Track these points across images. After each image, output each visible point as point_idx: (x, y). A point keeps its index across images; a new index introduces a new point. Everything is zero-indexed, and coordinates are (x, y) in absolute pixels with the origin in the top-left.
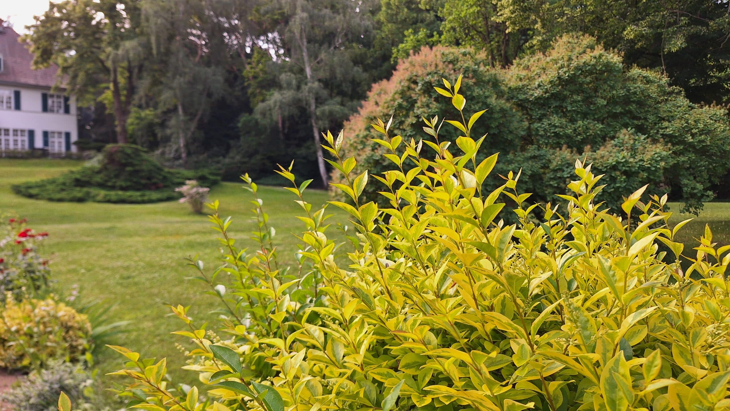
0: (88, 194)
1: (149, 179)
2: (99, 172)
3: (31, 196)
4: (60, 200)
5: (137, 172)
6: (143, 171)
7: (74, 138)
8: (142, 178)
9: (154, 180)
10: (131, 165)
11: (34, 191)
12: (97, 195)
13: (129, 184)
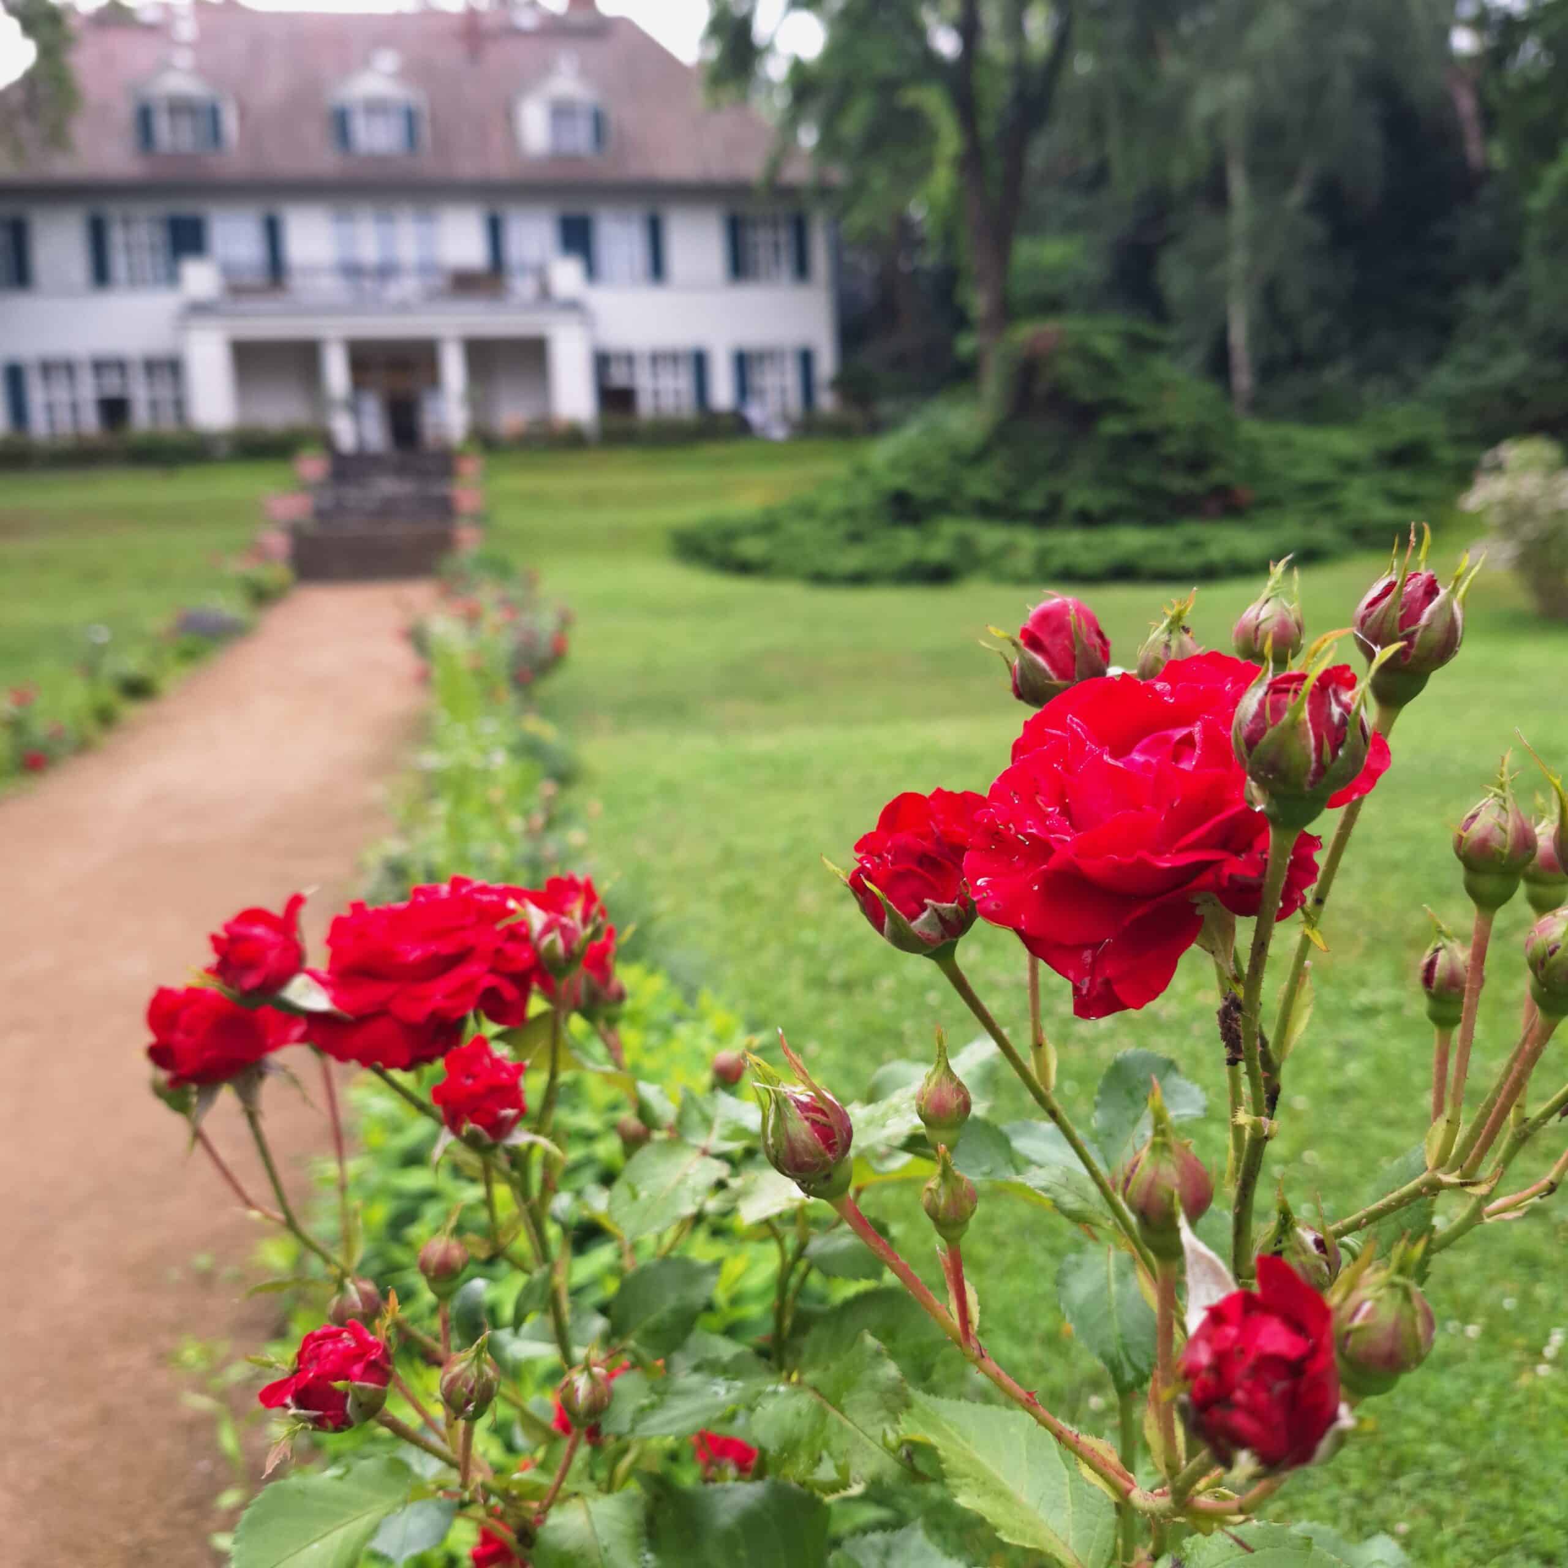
0: (964, 544)
1: (1197, 464)
2: (978, 457)
3: (744, 568)
4: (859, 579)
5: (1145, 440)
6: (1169, 430)
7: (826, 365)
8: (1169, 462)
9: (1217, 475)
10: (1117, 407)
11: (751, 548)
12: (1007, 550)
13: (1114, 497)
